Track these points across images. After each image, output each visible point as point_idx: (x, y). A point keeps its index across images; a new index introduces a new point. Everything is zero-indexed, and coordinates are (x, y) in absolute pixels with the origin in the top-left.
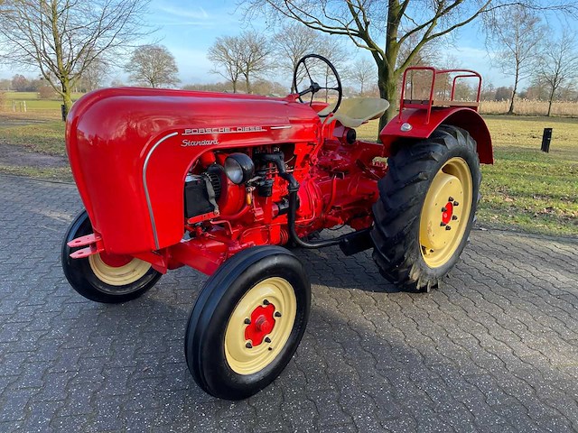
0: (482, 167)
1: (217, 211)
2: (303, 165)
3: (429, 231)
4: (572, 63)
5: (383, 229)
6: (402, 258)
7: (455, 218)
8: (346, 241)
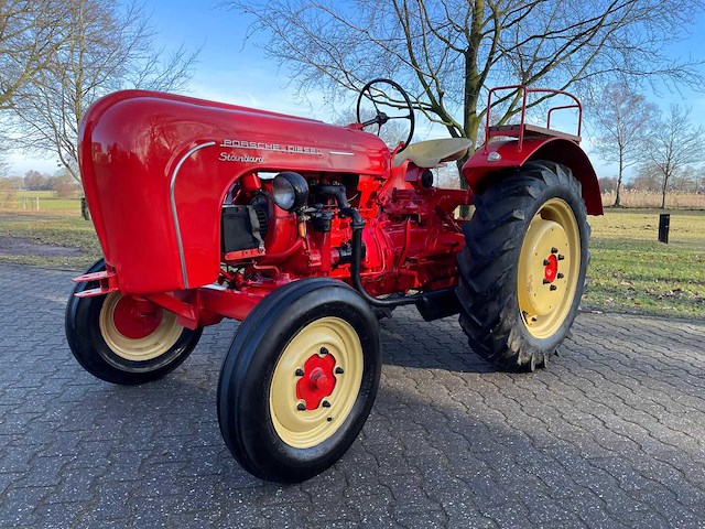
0: (590, 219)
1: (262, 247)
2: (369, 205)
3: (529, 289)
4: (686, 146)
5: (471, 282)
6: (497, 320)
7: (560, 276)
8: (426, 299)
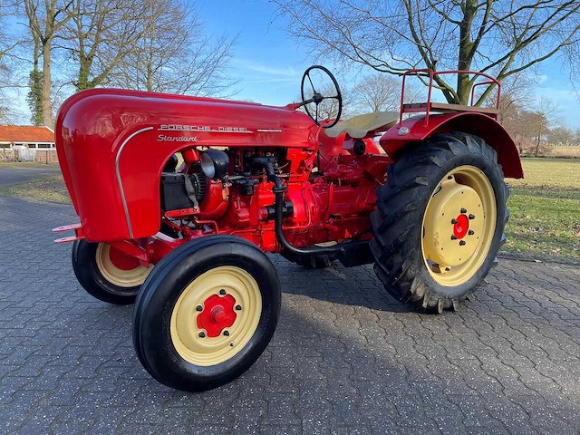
1: (196, 207)
2: (300, 171)
3: (436, 243)
5: (379, 237)
6: (400, 270)
7: (471, 233)
8: (343, 250)
